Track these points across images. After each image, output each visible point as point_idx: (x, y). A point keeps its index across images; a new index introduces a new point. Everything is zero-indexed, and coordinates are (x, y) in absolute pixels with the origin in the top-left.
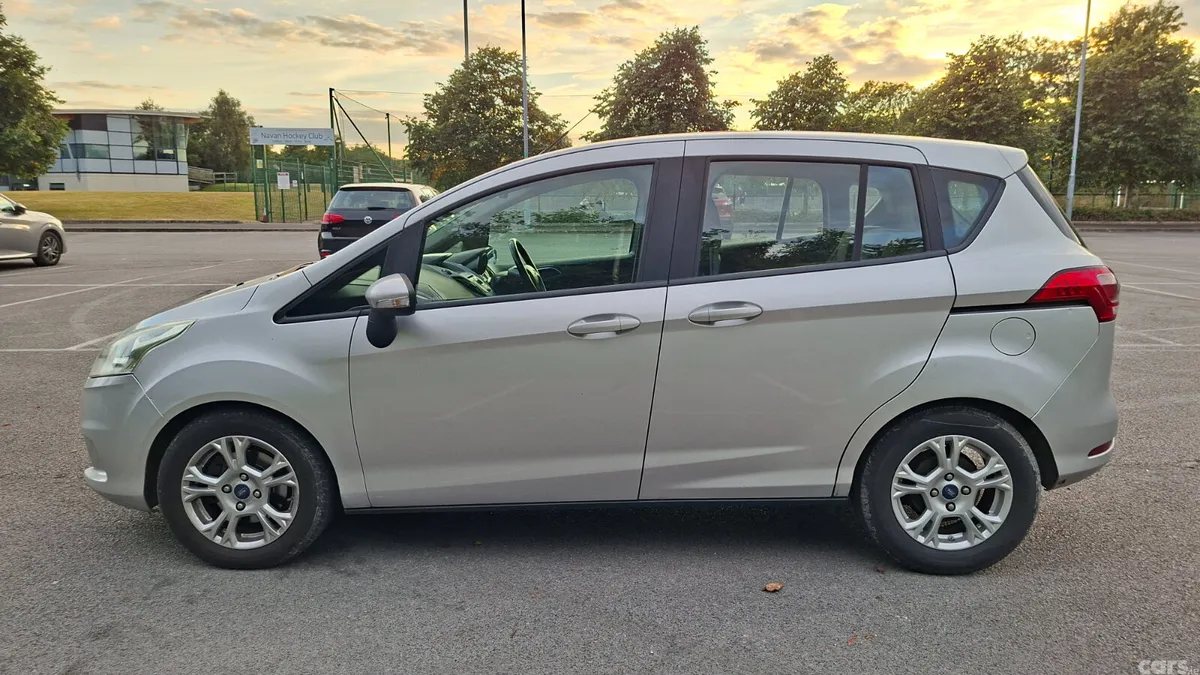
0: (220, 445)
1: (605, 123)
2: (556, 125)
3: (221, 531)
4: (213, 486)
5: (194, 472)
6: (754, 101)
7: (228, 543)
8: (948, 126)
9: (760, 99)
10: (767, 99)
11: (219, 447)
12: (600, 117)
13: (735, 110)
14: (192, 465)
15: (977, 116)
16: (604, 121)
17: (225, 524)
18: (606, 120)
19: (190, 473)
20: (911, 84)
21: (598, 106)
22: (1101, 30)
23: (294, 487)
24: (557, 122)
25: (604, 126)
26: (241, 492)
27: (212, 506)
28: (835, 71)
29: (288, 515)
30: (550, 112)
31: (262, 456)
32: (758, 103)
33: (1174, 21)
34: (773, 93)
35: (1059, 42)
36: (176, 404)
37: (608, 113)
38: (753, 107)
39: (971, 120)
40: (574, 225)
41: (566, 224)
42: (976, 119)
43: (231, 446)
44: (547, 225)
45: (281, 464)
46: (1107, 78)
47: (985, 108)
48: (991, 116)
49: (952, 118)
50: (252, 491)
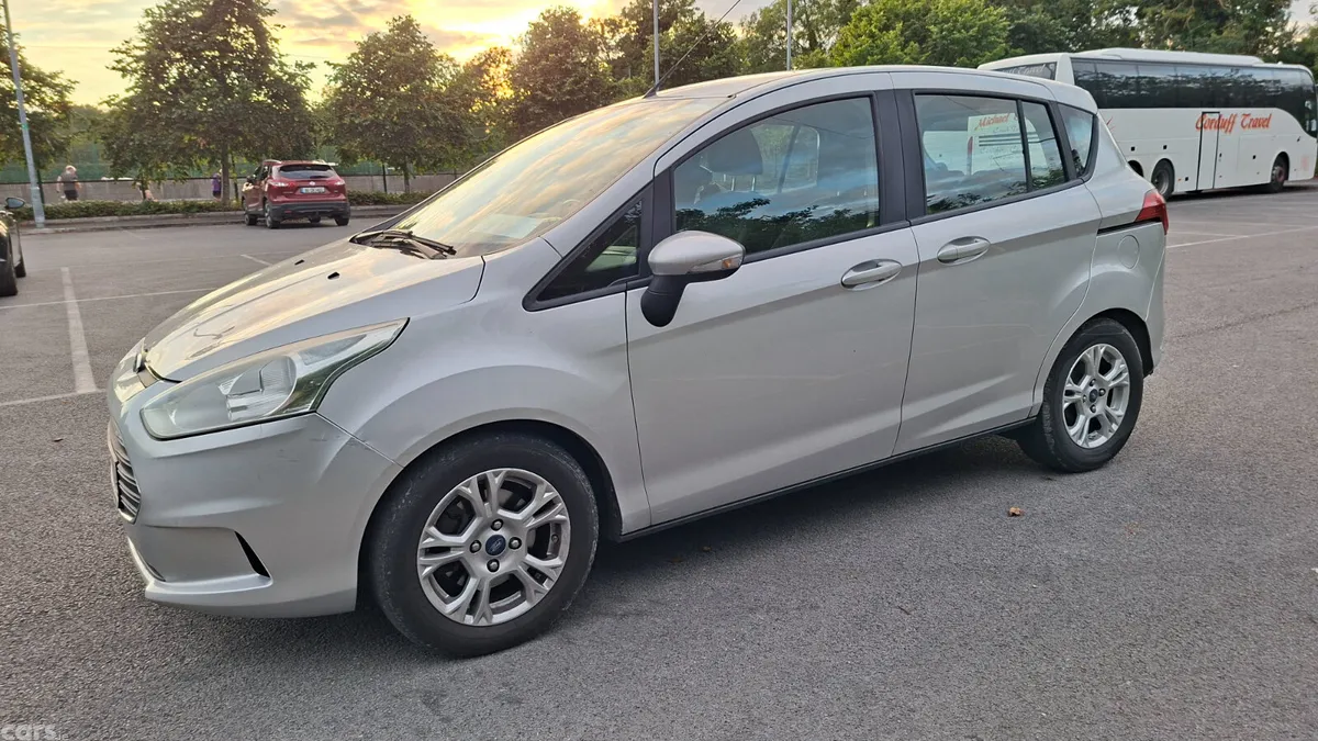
0: (469, 488)
1: (132, 84)
2: (57, 85)
3: (471, 607)
4: (458, 547)
5: (435, 535)
6: (329, 64)
7: (483, 619)
8: (544, 99)
9: (336, 62)
10: (347, 62)
11: (469, 491)
12: (124, 76)
13: (311, 73)
14: (430, 525)
15: (569, 91)
16: (131, 81)
18: (133, 79)
19: (428, 535)
20: (451, 56)
21: (119, 62)
22: (632, 10)
24: (57, 81)
25: (132, 89)
26: (495, 547)
28: (418, 34)
29: (557, 561)
30: (47, 70)
32: (335, 66)
33: (690, 5)
34: (353, 55)
35: (596, 18)
36: (414, 441)
37: (135, 71)
38: (333, 72)
39: (565, 94)
40: (108, 219)
41: (95, 219)
42: (571, 93)
43: (483, 485)
44: (68, 220)
45: (548, 496)
46: (674, 55)
47: (576, 83)
48: (581, 90)
49: (546, 92)
50: (507, 541)
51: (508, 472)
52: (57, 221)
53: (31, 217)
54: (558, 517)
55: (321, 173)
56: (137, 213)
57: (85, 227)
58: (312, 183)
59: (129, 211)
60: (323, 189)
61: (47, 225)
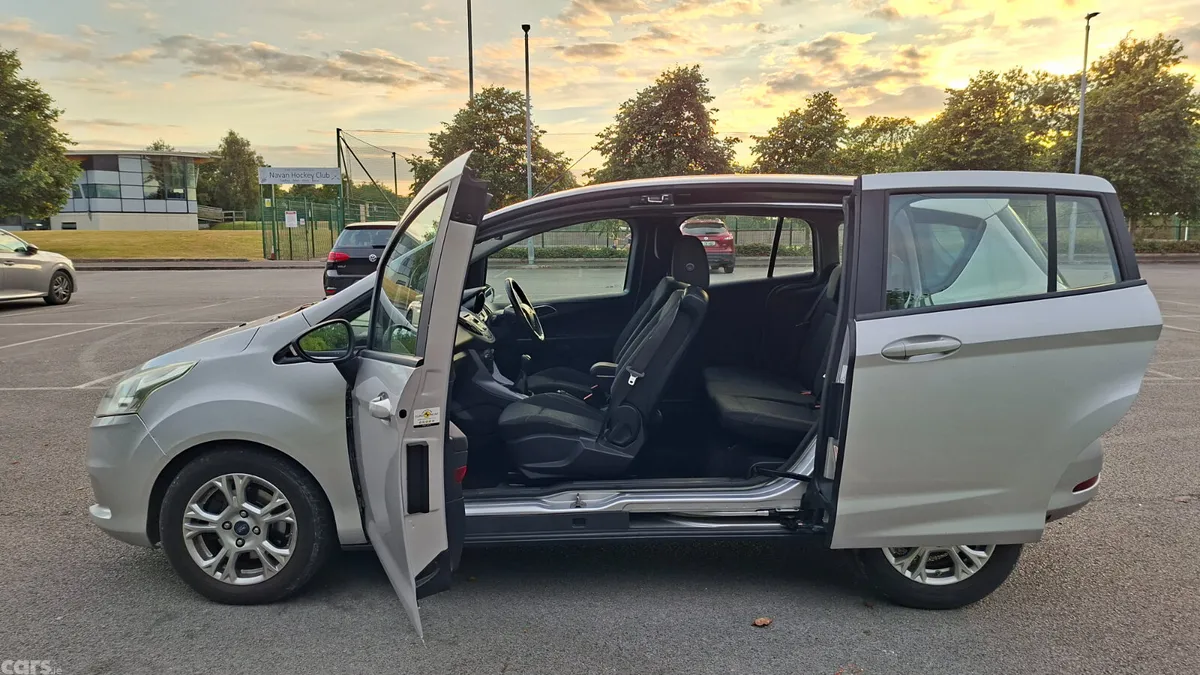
0: (220, 483)
1: (607, 160)
2: (559, 162)
3: (220, 567)
4: (213, 523)
5: (196, 510)
6: (754, 137)
7: (228, 579)
8: (948, 159)
9: (760, 136)
10: (768, 135)
11: (220, 484)
12: (602, 154)
13: (736, 147)
14: (193, 503)
15: (977, 150)
16: (606, 159)
17: (225, 560)
18: (608, 157)
19: (192, 510)
20: (912, 119)
21: (600, 143)
22: (1101, 63)
23: (293, 523)
24: (560, 159)
25: (607, 163)
26: (241, 529)
27: (212, 542)
28: (834, 108)
29: (286, 552)
30: (553, 150)
31: (262, 493)
32: (758, 139)
33: (1175, 54)
34: (773, 129)
35: (1059, 76)
36: (177, 443)
37: (610, 150)
38: (754, 143)
39: (972, 154)
40: (577, 260)
41: (569, 259)
42: (976, 153)
43: (231, 484)
44: (551, 260)
45: (279, 502)
46: (1108, 111)
47: (986, 142)
48: (991, 150)
49: (953, 153)
50: (251, 528)
51: (249, 478)
52: (545, 260)
53: (527, 257)
54: (288, 518)
55: (716, 230)
56: (596, 256)
57: (559, 265)
58: (706, 238)
59: (591, 255)
60: (714, 243)
61: (535, 263)
